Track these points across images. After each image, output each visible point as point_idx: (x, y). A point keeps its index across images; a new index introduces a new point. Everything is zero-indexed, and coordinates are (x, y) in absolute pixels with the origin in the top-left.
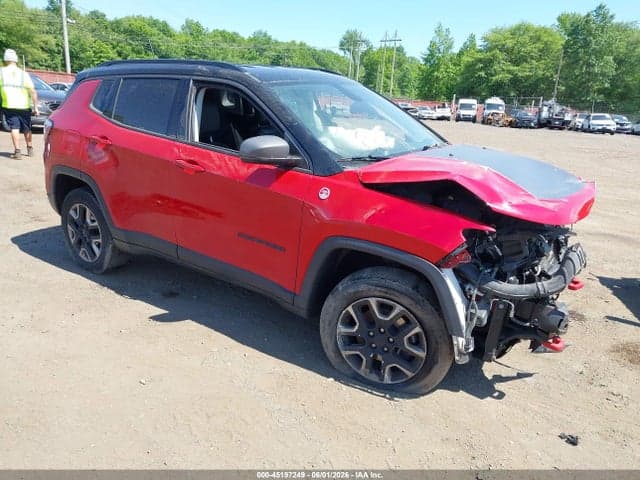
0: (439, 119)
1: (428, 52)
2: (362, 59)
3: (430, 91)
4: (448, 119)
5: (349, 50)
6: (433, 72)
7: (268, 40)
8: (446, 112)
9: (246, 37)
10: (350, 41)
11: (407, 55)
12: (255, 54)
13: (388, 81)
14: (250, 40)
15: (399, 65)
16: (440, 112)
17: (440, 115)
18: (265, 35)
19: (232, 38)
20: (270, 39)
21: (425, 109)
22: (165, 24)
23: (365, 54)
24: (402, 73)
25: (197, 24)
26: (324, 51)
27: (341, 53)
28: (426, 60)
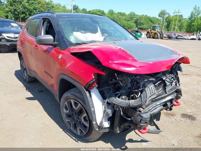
0: (192, 39)
1: (190, 16)
2: (166, 19)
3: (190, 30)
4: (195, 39)
5: (161, 17)
6: (192, 23)
7: (134, 15)
8: (195, 37)
9: (127, 14)
10: (162, 14)
11: (184, 18)
12: (130, 19)
13: (175, 26)
14: (129, 15)
15: (180, 21)
16: (192, 37)
17: (192, 38)
18: (134, 13)
19: (123, 15)
20: (135, 14)
21: (186, 36)
22: (103, 11)
23: (167, 18)
24: (181, 24)
25: (112, 11)
26: (153, 17)
27: (159, 18)
28: (190, 19)
